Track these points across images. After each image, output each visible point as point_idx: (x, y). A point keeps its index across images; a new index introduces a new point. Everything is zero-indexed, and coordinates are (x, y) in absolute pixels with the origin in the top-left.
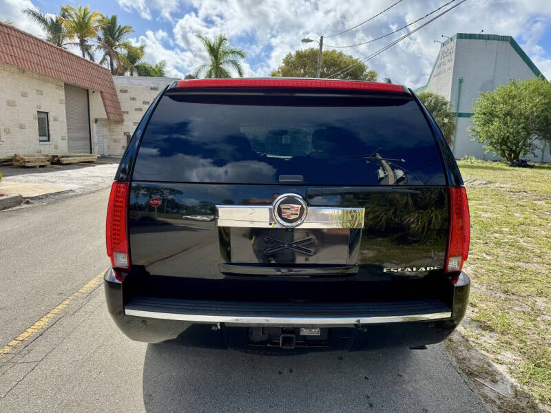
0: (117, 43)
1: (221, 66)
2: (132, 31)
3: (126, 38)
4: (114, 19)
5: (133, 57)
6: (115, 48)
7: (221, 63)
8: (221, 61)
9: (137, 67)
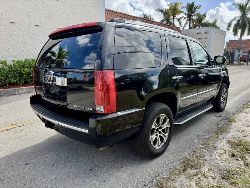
0: (193, 14)
1: (247, 16)
2: (201, 7)
3: (198, 11)
4: (193, 3)
5: (200, 19)
6: (192, 17)
7: (247, 14)
8: (247, 13)
9: (202, 24)
